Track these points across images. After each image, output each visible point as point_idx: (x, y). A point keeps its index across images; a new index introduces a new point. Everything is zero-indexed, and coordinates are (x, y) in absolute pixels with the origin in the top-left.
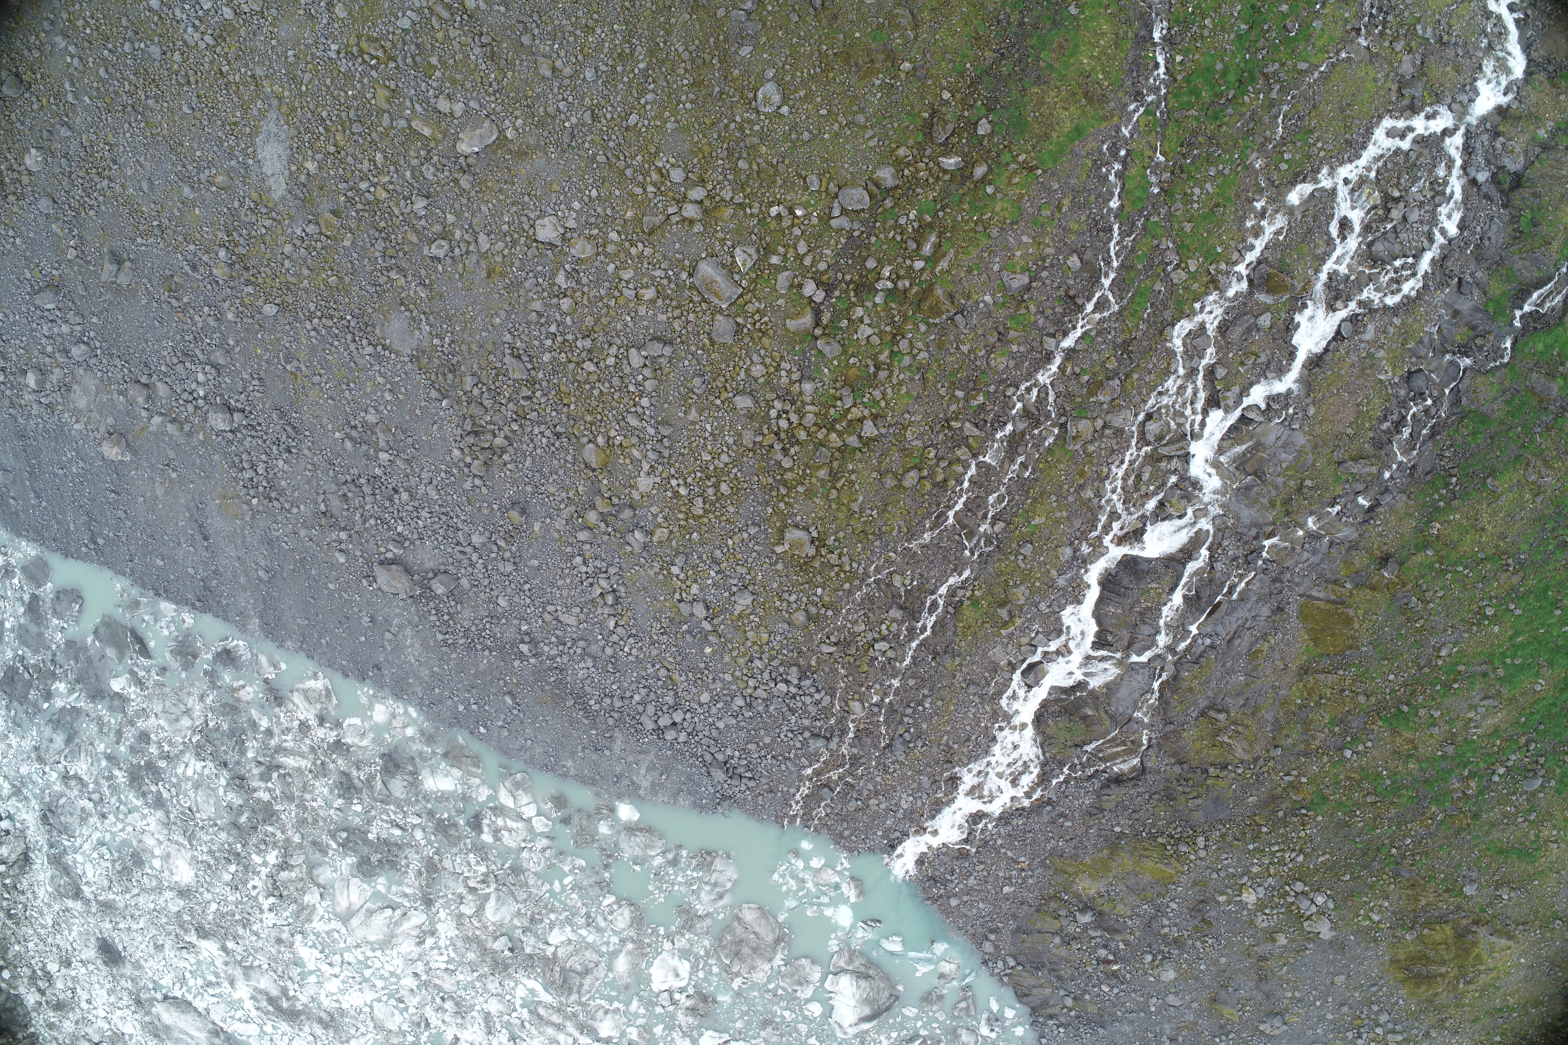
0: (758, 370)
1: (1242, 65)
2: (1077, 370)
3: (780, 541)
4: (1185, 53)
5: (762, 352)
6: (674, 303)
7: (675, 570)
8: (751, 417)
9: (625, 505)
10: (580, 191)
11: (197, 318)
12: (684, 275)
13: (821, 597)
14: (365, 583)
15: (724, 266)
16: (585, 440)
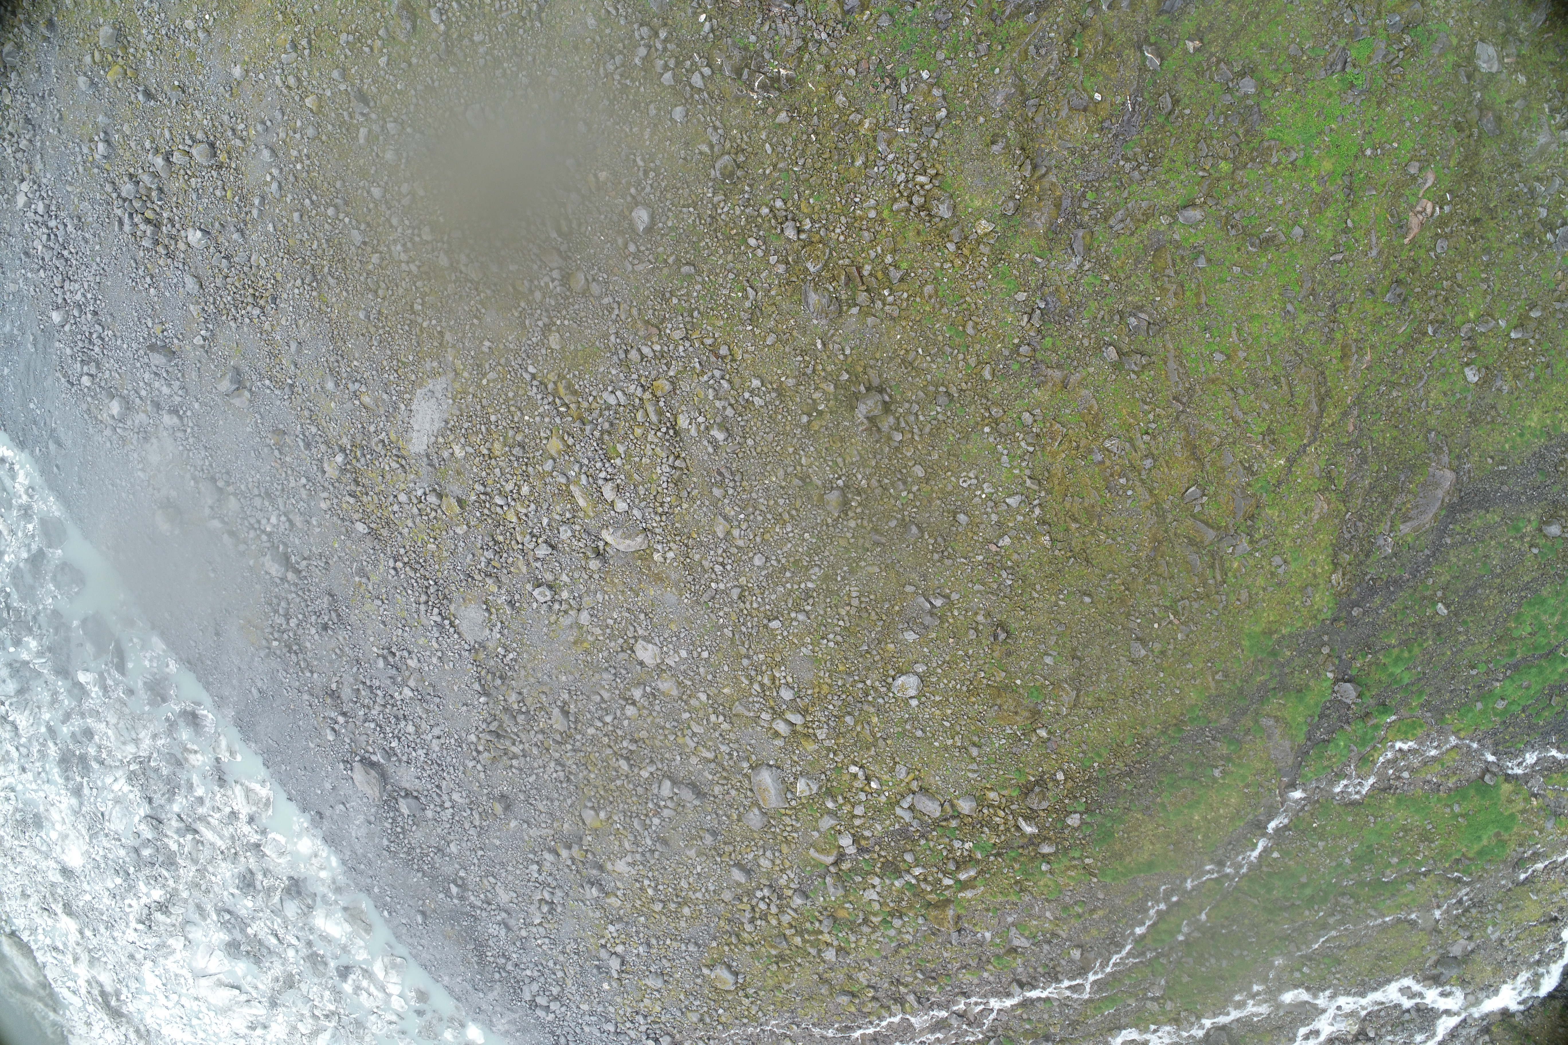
0: (765, 863)
1: (1324, 887)
2: (1025, 1016)
3: (711, 967)
4: (1284, 853)
5: (777, 854)
6: (725, 774)
7: (611, 928)
8: (739, 884)
9: (596, 862)
10: (693, 644)
11: (291, 478)
12: (745, 765)
13: (719, 1016)
14: (342, 766)
15: (783, 781)
16: (590, 804)
